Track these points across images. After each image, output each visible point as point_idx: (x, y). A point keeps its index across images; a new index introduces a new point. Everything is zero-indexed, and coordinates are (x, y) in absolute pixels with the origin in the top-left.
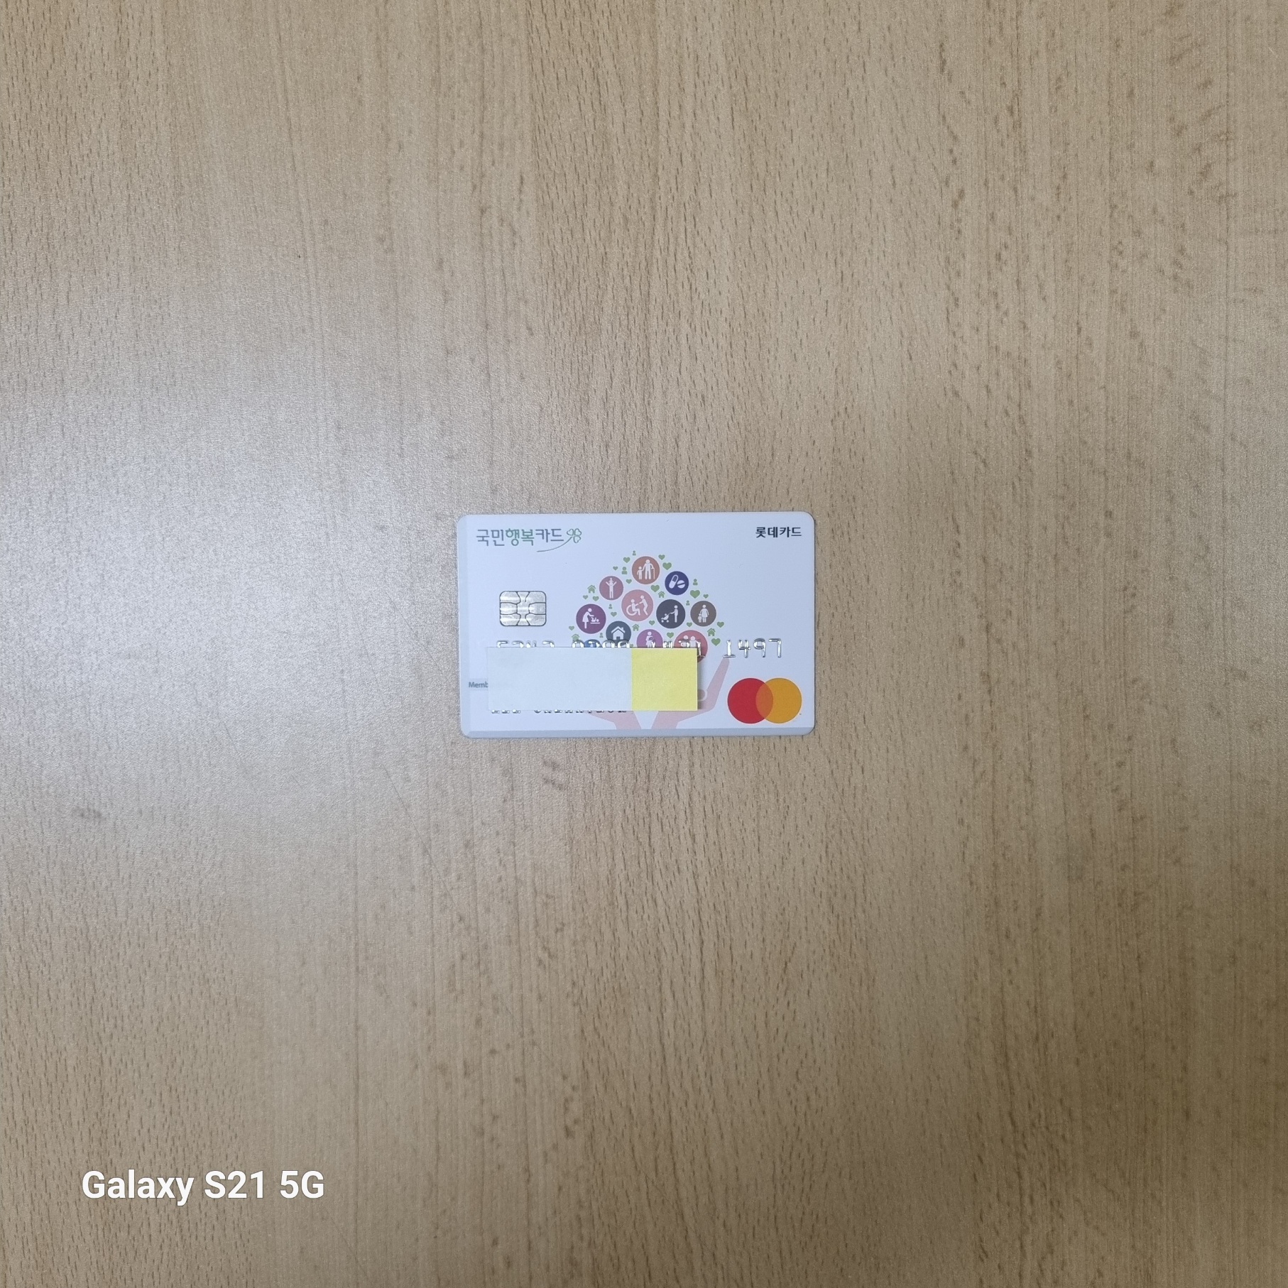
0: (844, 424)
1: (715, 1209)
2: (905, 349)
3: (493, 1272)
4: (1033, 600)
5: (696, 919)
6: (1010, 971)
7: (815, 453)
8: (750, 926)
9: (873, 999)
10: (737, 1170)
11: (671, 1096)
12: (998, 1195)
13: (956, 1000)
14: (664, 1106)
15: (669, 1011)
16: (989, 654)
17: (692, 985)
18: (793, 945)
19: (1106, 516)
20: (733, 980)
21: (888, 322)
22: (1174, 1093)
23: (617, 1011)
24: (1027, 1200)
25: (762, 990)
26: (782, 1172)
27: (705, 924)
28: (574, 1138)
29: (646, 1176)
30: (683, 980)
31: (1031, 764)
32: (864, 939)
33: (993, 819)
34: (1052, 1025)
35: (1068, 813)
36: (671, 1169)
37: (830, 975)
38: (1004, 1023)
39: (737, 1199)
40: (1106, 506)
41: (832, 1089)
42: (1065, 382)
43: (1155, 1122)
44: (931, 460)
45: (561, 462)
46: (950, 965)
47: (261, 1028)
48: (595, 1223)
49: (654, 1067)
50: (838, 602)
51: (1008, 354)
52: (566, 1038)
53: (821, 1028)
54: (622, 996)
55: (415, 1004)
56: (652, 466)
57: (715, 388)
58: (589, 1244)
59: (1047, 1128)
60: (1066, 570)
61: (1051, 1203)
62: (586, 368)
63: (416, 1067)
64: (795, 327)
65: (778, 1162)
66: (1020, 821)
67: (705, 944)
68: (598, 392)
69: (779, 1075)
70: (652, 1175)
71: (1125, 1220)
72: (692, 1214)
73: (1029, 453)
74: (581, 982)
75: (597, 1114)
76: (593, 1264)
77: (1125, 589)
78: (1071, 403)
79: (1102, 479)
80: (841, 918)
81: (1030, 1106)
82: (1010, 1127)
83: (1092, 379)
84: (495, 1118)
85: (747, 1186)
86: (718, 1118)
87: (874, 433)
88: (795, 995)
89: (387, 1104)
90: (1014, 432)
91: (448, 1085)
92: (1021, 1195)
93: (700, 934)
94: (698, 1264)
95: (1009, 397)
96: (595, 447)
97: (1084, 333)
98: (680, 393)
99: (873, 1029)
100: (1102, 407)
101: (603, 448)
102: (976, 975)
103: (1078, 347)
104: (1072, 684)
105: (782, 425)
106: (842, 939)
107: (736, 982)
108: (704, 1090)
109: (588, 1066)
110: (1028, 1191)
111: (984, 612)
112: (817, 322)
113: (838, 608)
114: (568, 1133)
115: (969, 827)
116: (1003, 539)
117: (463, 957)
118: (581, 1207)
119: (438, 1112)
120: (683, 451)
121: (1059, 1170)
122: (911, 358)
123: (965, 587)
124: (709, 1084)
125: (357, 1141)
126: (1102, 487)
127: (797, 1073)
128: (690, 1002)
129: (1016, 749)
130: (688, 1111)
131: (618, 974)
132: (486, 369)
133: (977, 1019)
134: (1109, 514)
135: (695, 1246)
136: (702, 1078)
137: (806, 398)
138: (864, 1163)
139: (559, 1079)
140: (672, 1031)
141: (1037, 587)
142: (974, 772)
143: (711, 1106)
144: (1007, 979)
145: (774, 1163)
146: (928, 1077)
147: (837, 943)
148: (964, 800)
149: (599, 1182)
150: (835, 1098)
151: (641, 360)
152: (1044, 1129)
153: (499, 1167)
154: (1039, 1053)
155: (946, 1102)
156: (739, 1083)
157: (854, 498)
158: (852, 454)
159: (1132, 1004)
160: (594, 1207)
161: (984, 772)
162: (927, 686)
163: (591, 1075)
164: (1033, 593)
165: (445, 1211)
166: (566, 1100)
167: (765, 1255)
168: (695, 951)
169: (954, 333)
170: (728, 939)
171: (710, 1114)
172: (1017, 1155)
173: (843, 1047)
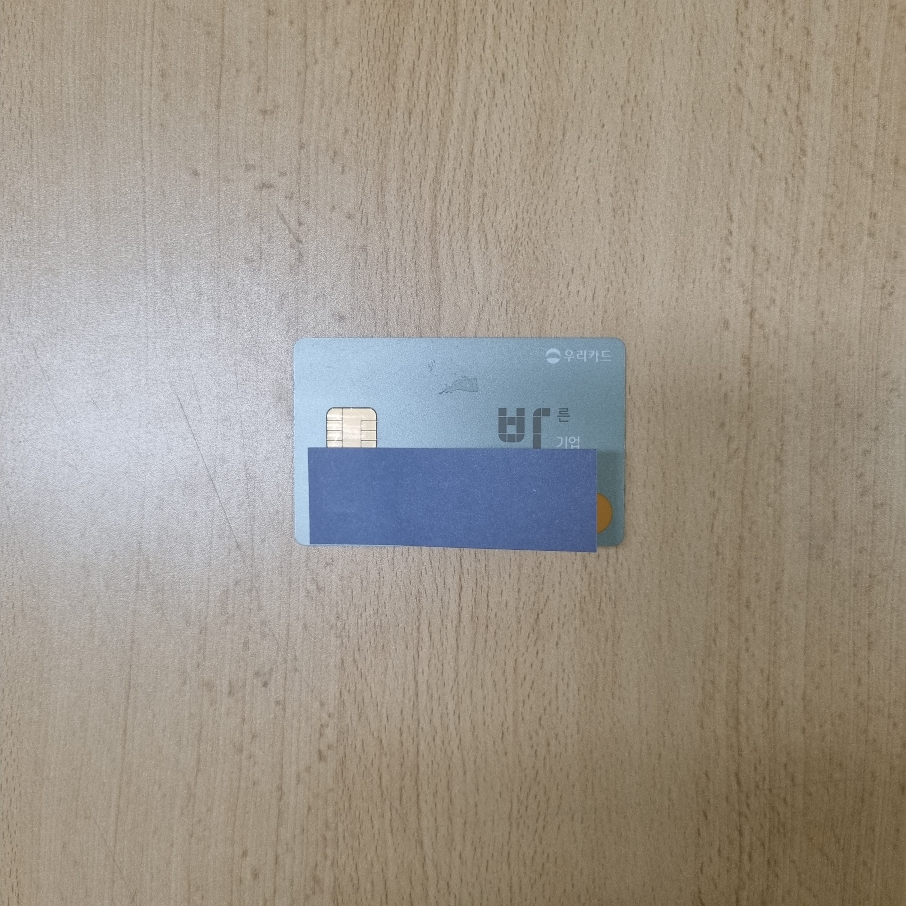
0: (633, 110)
1: (453, 840)
2: (695, 45)
3: (241, 881)
4: (797, 290)
5: (457, 565)
6: (747, 640)
7: (604, 135)
8: (507, 577)
9: (617, 655)
10: (476, 806)
11: (420, 731)
12: (719, 851)
13: (695, 663)
14: (413, 740)
15: (425, 650)
16: (751, 339)
17: (449, 628)
18: (546, 597)
19: (871, 217)
20: (487, 626)
21: (681, 19)
22: (892, 768)
23: (376, 646)
24: (745, 857)
25: (513, 638)
26: (519, 811)
27: (465, 571)
28: (326, 762)
29: (391, 804)
30: (440, 621)
31: (782, 445)
32: (613, 598)
33: (743, 494)
34: (782, 693)
35: (813, 494)
36: (414, 799)
37: (578, 628)
38: (738, 689)
39: (474, 833)
40: (871, 207)
41: (572, 736)
42: (842, 88)
43: (872, 794)
44: (711, 151)
45: (366, 125)
46: (691, 629)
47: (44, 632)
48: (340, 843)
49: (407, 701)
50: (613, 277)
51: (791, 57)
52: (327, 667)
53: (566, 678)
54: (382, 633)
55: (188, 623)
56: (451, 136)
57: (515, 68)
58: (332, 864)
59: (770, 790)
60: (829, 265)
61: (769, 863)
62: (397, 39)
63: (185, 682)
64: (594, 16)
65: (515, 801)
66: (767, 498)
67: (464, 590)
68: (406, 62)
69: (523, 719)
70: (396, 804)
71: (837, 884)
72: (430, 844)
73: (804, 152)
74: (345, 616)
75: (350, 742)
76: (335, 882)
77: (884, 287)
78: (846, 108)
79: (870, 182)
80: (593, 576)
81: (755, 767)
82: (735, 787)
83: (867, 88)
84: (254, 737)
85: (485, 822)
86: (462, 755)
87: (660, 121)
88: (544, 646)
89: (154, 715)
90: (791, 131)
91: (213, 702)
92: (741, 852)
93: (460, 579)
94: (432, 892)
95: (788, 98)
96: (399, 113)
97: (863, 42)
98: (482, 69)
99: (615, 682)
100: (874, 114)
101: (406, 115)
102: (714, 641)
103: (856, 56)
104: (826, 372)
105: (575, 107)
106: (593, 596)
107: (490, 627)
108: (452, 727)
109: (346, 695)
110: (747, 849)
111: (749, 298)
112: (616, 12)
113: (614, 283)
114: (321, 757)
115: (719, 499)
116: (774, 231)
117: (236, 583)
118: (328, 828)
119: (202, 726)
120: (481, 123)
121: (778, 831)
122: (700, 54)
123: (734, 273)
124: (457, 723)
125: (124, 747)
126: (870, 189)
127: (540, 719)
128: (445, 643)
129: (769, 430)
130: (435, 746)
131: (380, 611)
132: (304, 33)
133: (713, 683)
134: (873, 215)
135: (431, 872)
136: (451, 715)
137: (599, 84)
138: (596, 809)
139: (316, 705)
140: (426, 669)
141: (801, 279)
142: (728, 448)
143: (457, 742)
144: (744, 647)
145: (511, 803)
146: (663, 734)
147: (588, 599)
148: (717, 473)
149: (347, 805)
150: (573, 745)
151: (448, 35)
152: (767, 792)
153: (254, 784)
154: (768, 719)
155: (677, 758)
156: (484, 723)
157: (636, 182)
158: (638, 139)
159: (859, 679)
160: (340, 829)
161: (738, 449)
162: (690, 363)
163: (347, 704)
164: (797, 283)
165: (200, 821)
166: (322, 726)
167: (496, 889)
168: (454, 595)
169: (742, 34)
170: (485, 587)
171: (456, 751)
172: (740, 814)
173: (585, 698)
